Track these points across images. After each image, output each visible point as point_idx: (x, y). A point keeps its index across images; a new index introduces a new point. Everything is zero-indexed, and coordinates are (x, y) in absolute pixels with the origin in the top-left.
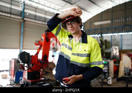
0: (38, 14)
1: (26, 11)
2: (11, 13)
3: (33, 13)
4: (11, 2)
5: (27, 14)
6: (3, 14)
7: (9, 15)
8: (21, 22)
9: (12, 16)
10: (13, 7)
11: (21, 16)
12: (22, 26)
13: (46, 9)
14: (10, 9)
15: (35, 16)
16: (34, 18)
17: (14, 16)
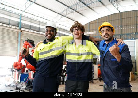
0: (33, 24)
1: (22, 22)
2: (9, 24)
3: (29, 23)
4: (10, 14)
5: (24, 25)
6: (3, 25)
7: (8, 26)
8: (18, 32)
9: (10, 26)
10: (12, 18)
11: (18, 27)
12: (19, 35)
13: (40, 19)
14: (9, 20)
15: (31, 26)
16: (30, 28)
17: (12, 27)
